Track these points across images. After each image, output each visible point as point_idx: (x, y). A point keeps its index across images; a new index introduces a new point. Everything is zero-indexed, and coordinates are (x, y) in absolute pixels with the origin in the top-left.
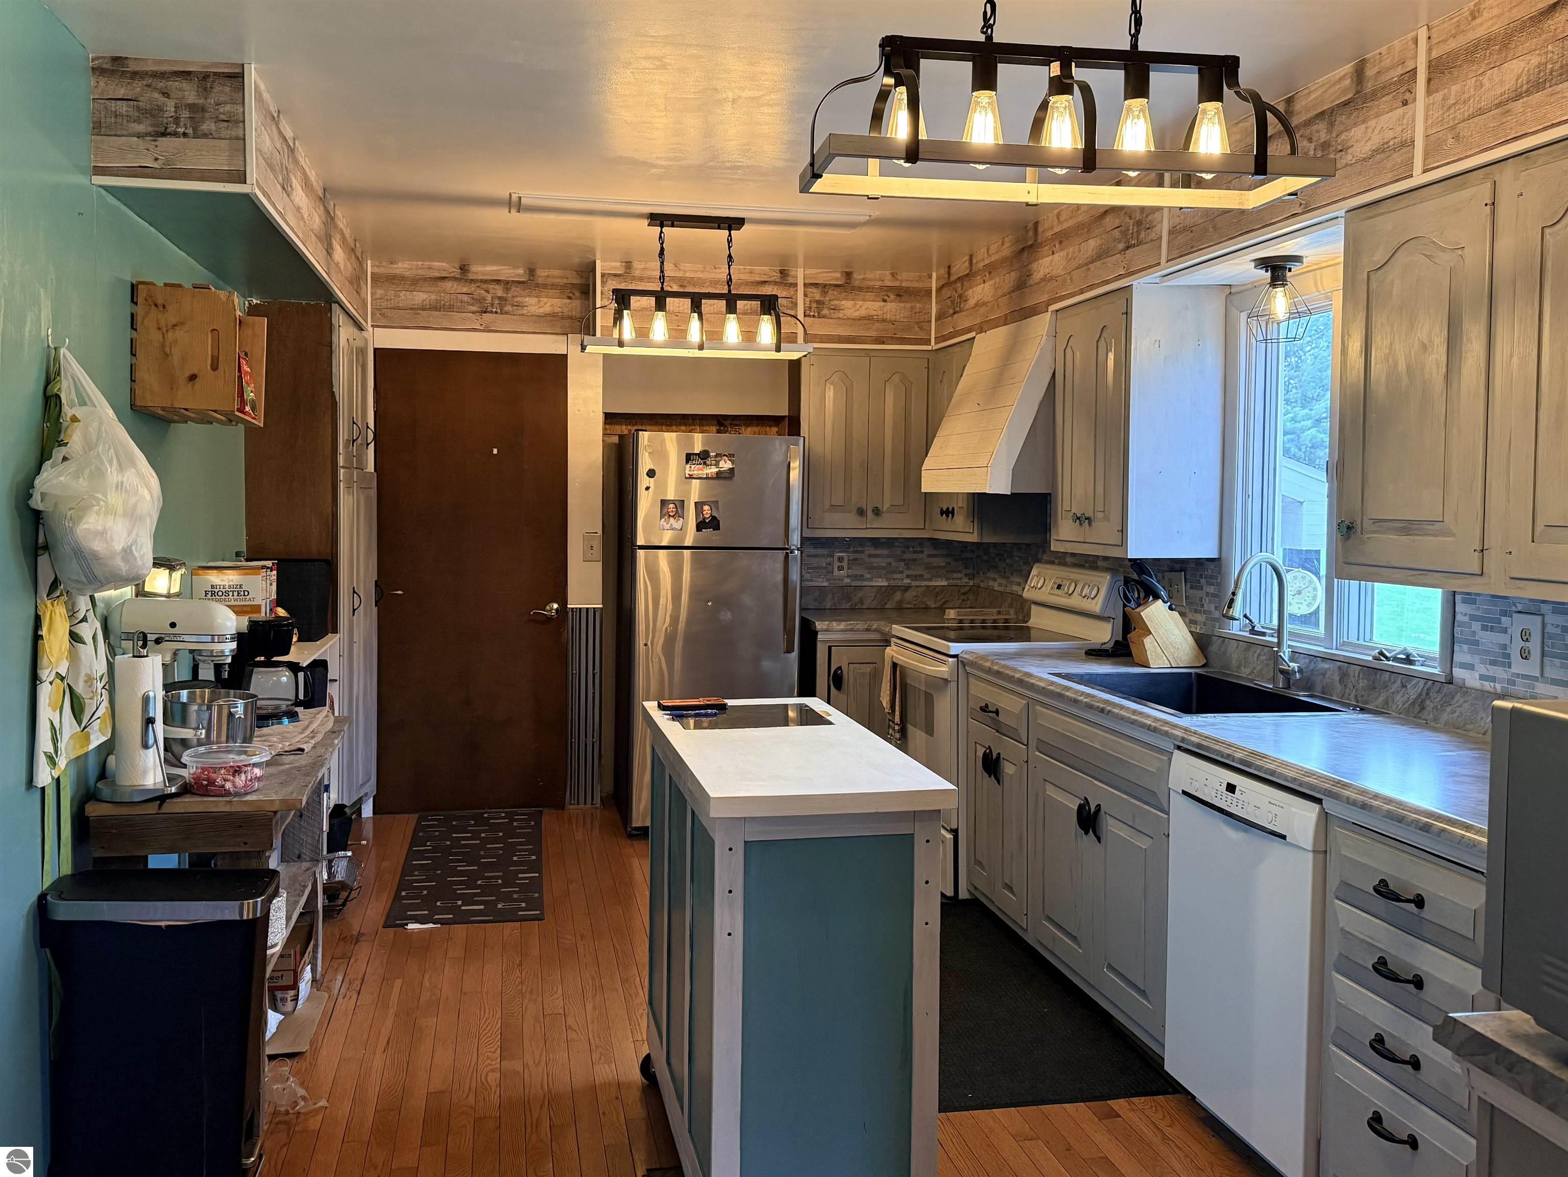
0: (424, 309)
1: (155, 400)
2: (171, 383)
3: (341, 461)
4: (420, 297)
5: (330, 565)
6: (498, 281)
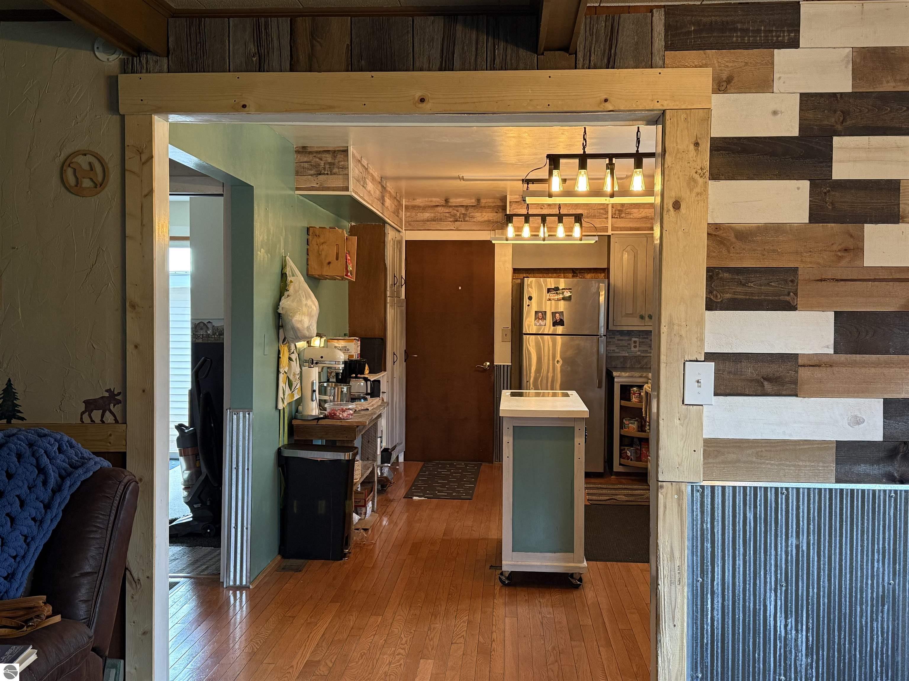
0: (428, 221)
1: (315, 272)
2: (321, 264)
3: (388, 294)
4: (427, 215)
5: (383, 341)
6: (462, 206)
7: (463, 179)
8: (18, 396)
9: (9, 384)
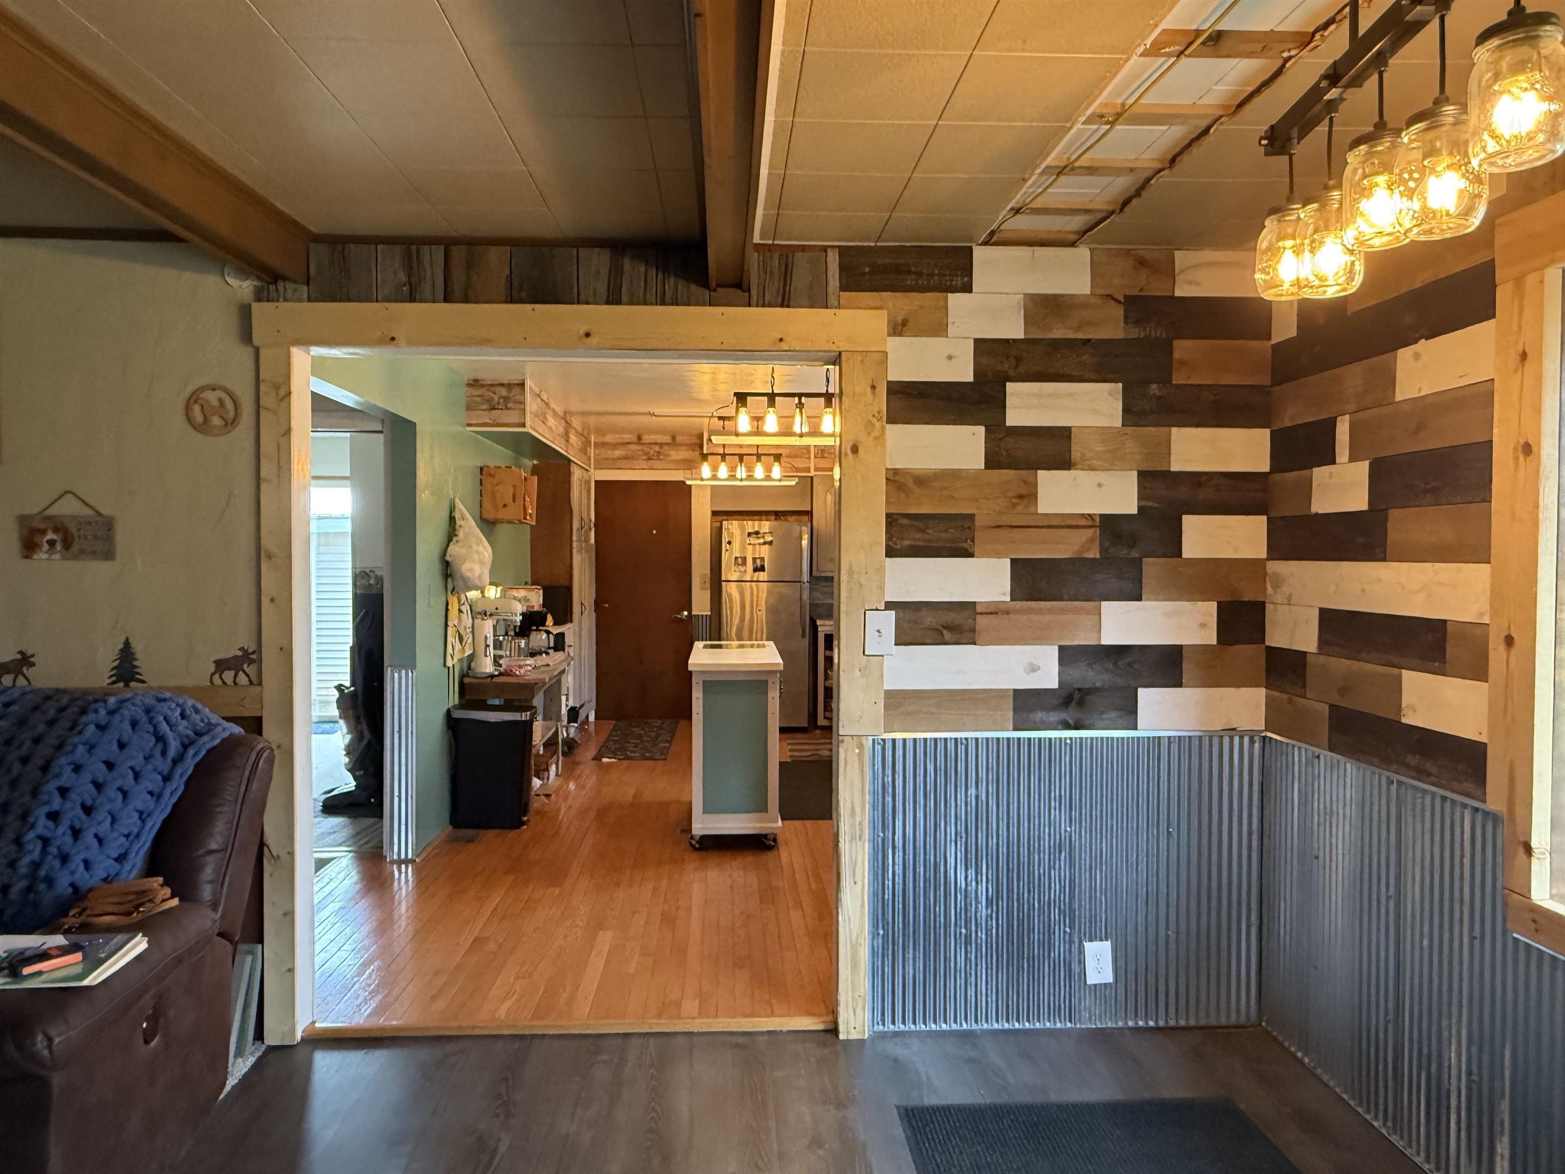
0: (619, 459)
1: (490, 516)
2: (496, 507)
3: (575, 538)
4: (617, 453)
5: (569, 590)
6: (656, 444)
7: (654, 415)
8: (138, 656)
9: (127, 643)
